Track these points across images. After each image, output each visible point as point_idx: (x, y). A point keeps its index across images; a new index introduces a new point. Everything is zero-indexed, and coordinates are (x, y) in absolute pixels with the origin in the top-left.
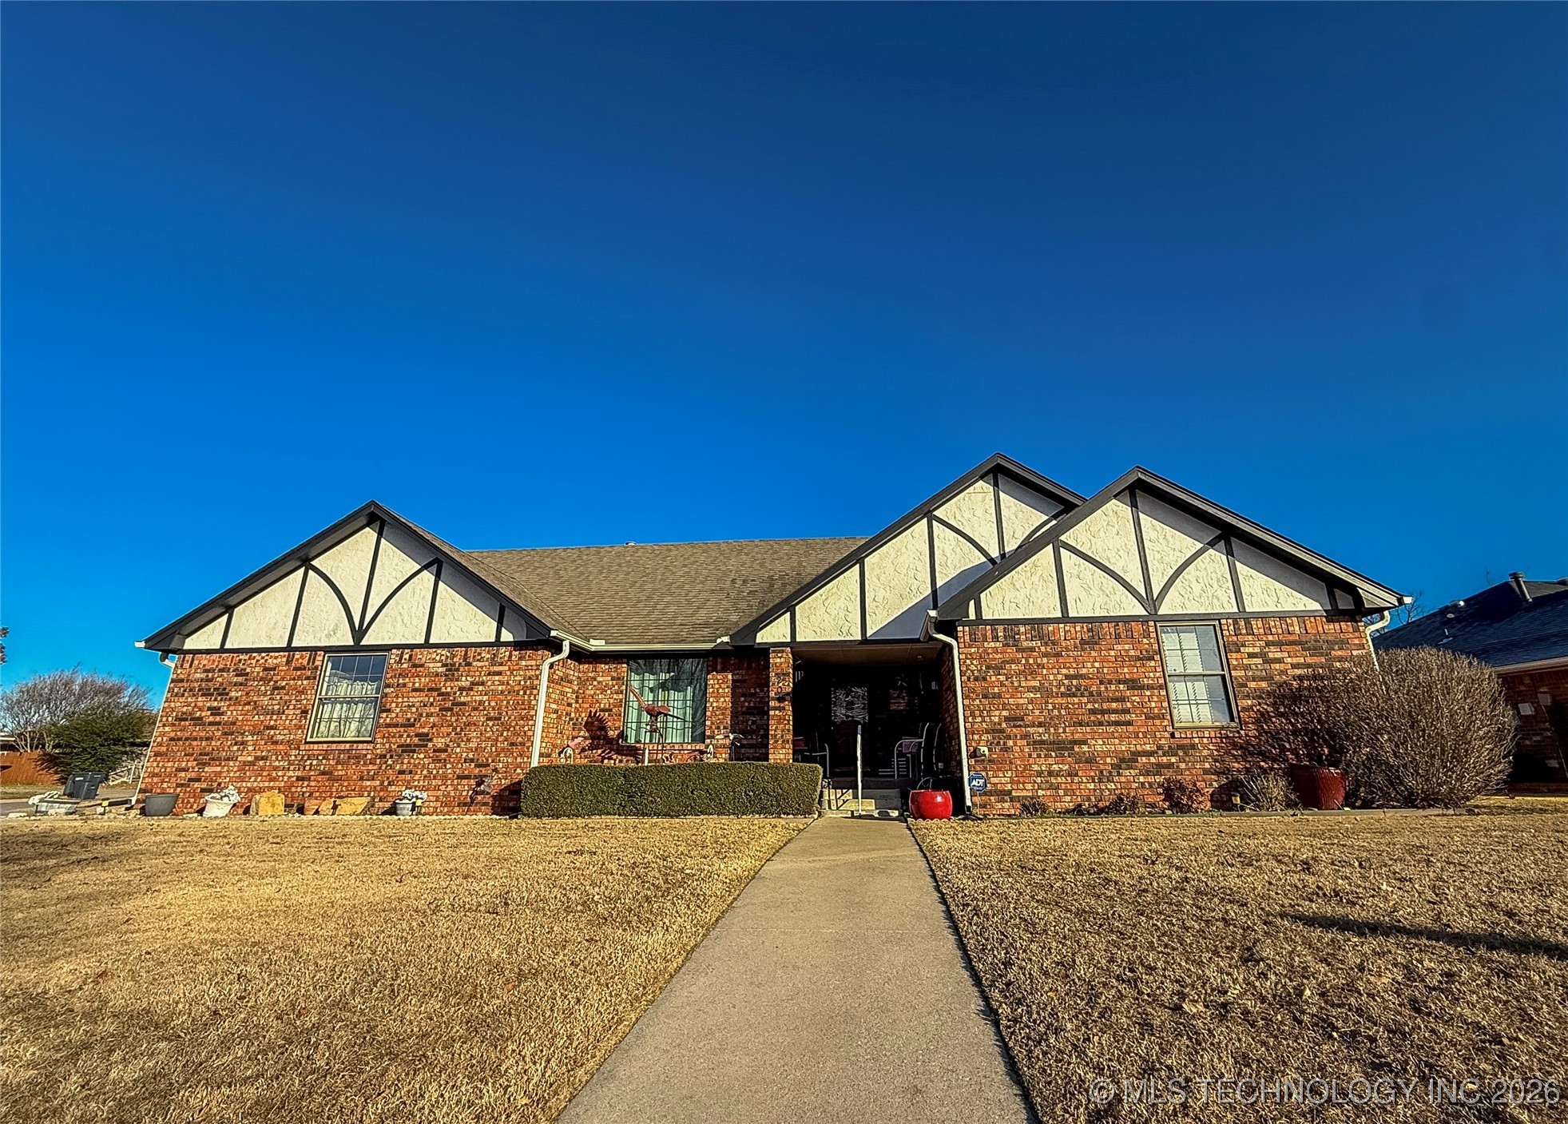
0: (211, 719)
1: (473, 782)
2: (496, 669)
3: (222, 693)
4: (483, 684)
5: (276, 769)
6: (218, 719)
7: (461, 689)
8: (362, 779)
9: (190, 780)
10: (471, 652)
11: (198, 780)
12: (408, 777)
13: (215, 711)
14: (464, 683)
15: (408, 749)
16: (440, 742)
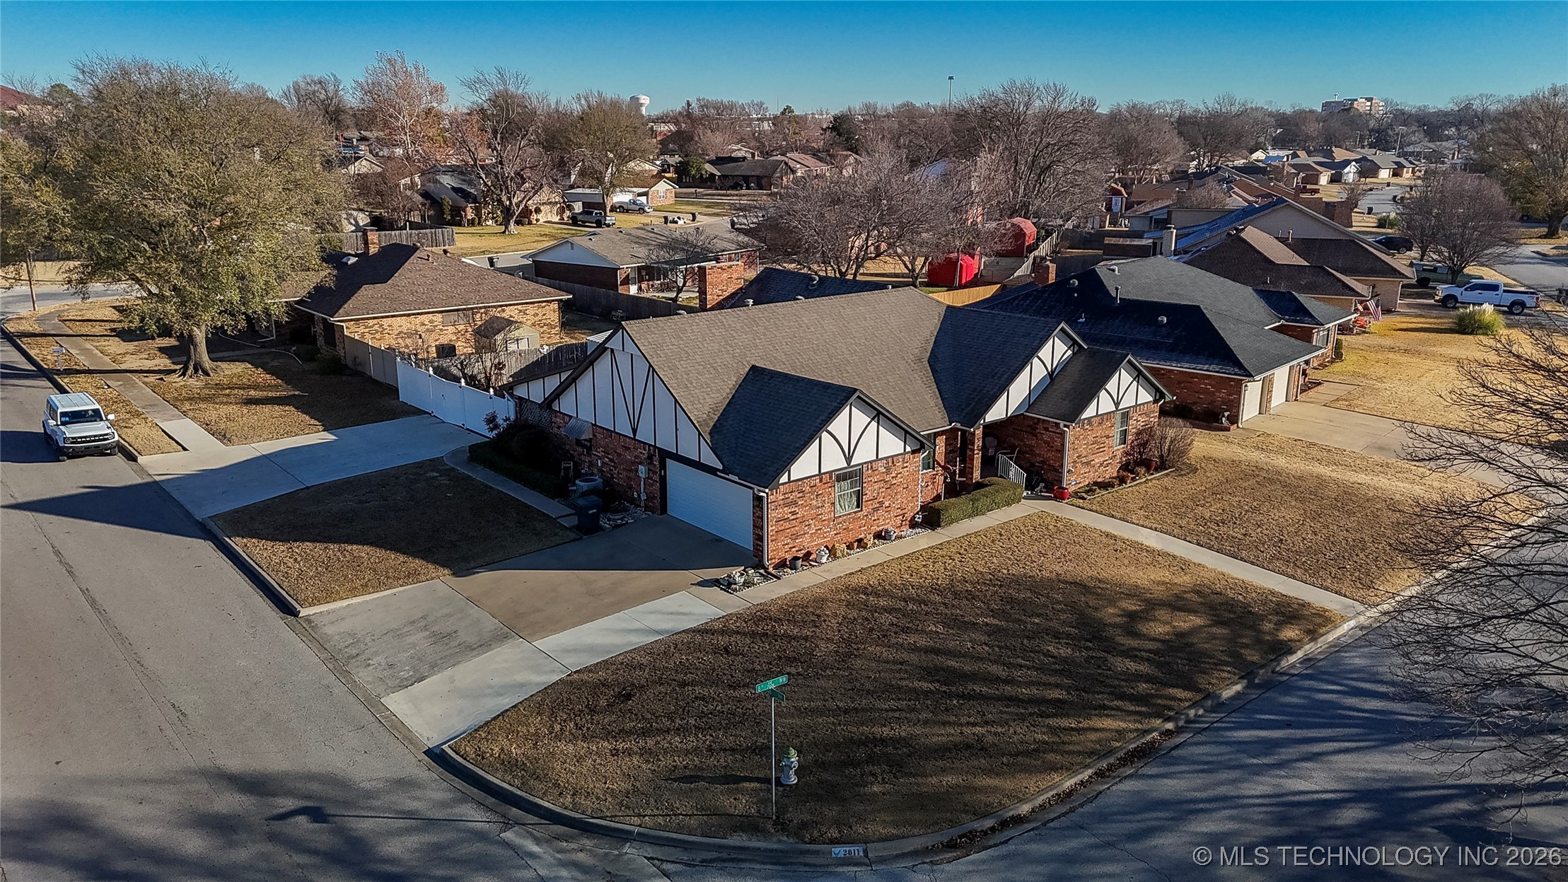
0: (792, 517)
1: (901, 517)
2: (905, 465)
3: (795, 503)
4: (901, 473)
5: (825, 533)
6: (795, 517)
7: (893, 478)
8: (860, 527)
9: (791, 548)
10: (895, 458)
11: (794, 547)
12: (877, 522)
13: (793, 513)
14: (894, 475)
15: (875, 510)
16: (887, 504)
